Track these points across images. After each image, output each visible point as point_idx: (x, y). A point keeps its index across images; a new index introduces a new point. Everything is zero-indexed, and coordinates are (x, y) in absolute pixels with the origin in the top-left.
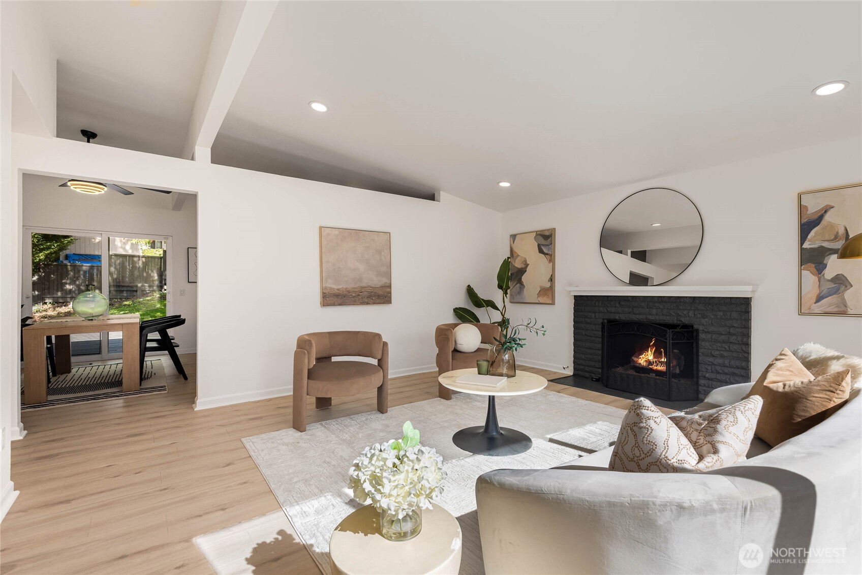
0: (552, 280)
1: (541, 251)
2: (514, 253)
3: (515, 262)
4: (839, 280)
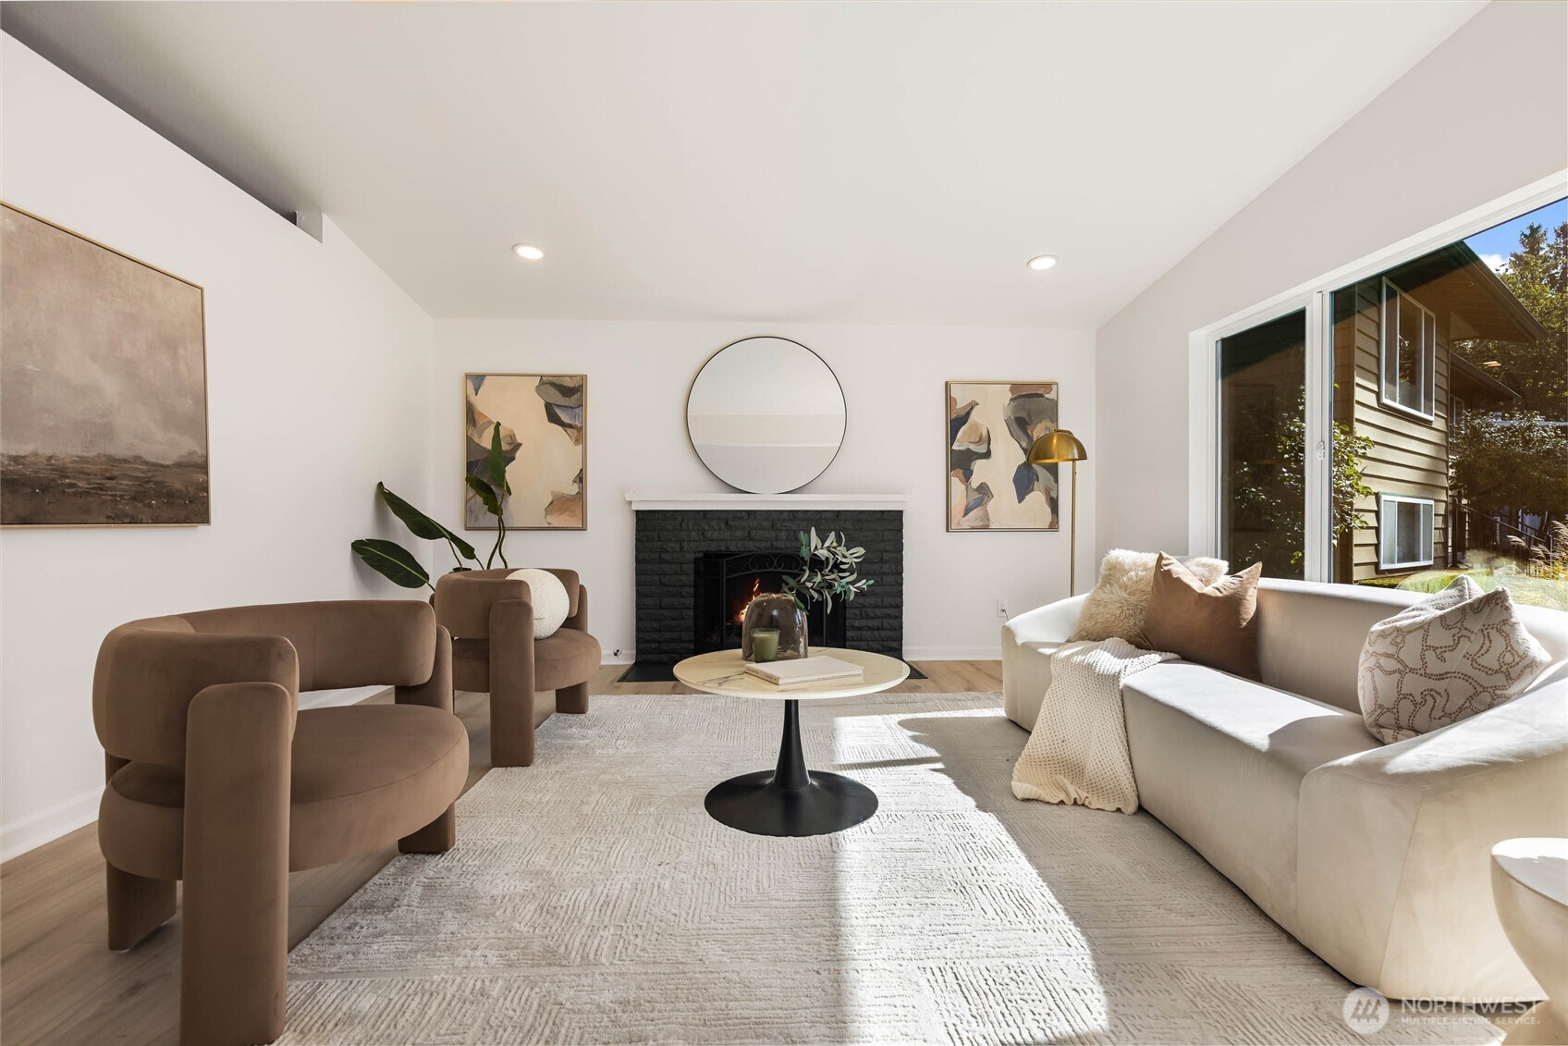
0: (580, 479)
1: (553, 418)
2: (476, 416)
3: (480, 436)
4: (984, 490)
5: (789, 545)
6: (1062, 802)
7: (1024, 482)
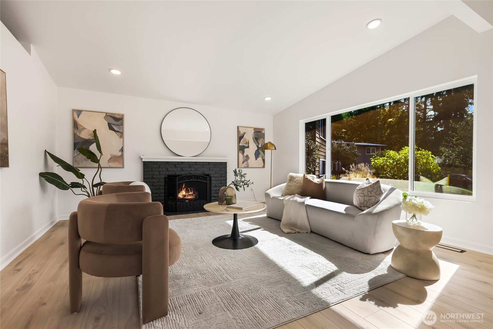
0: (122, 150)
1: (111, 128)
2: (78, 126)
3: (80, 133)
4: (247, 157)
5: (195, 172)
6: (295, 233)
7: (257, 155)
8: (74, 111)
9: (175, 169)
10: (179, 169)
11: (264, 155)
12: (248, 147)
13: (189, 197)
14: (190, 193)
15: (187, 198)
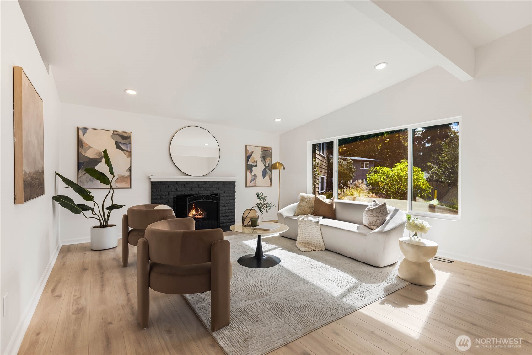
0: (130, 170)
1: (118, 147)
2: (84, 145)
3: (85, 152)
4: (255, 175)
5: (204, 192)
6: (311, 251)
7: (264, 174)
8: (78, 128)
9: (184, 189)
10: (188, 189)
11: (271, 174)
12: (256, 166)
13: (199, 217)
14: (200, 213)
15: (197, 217)
